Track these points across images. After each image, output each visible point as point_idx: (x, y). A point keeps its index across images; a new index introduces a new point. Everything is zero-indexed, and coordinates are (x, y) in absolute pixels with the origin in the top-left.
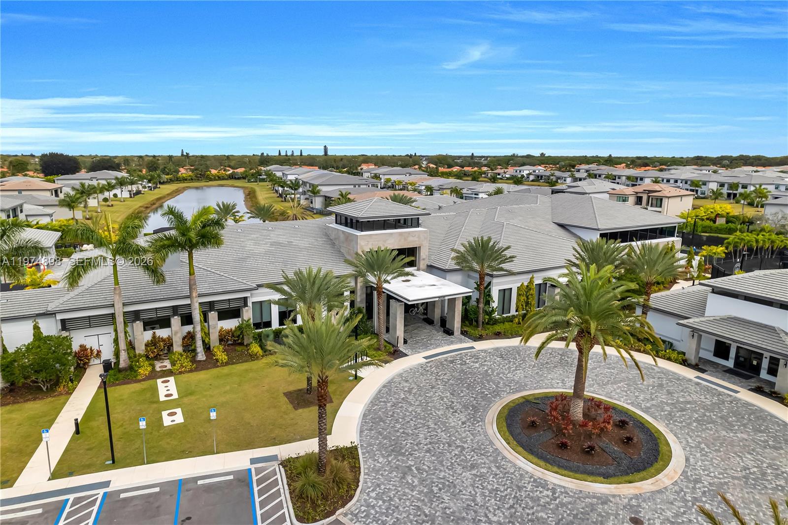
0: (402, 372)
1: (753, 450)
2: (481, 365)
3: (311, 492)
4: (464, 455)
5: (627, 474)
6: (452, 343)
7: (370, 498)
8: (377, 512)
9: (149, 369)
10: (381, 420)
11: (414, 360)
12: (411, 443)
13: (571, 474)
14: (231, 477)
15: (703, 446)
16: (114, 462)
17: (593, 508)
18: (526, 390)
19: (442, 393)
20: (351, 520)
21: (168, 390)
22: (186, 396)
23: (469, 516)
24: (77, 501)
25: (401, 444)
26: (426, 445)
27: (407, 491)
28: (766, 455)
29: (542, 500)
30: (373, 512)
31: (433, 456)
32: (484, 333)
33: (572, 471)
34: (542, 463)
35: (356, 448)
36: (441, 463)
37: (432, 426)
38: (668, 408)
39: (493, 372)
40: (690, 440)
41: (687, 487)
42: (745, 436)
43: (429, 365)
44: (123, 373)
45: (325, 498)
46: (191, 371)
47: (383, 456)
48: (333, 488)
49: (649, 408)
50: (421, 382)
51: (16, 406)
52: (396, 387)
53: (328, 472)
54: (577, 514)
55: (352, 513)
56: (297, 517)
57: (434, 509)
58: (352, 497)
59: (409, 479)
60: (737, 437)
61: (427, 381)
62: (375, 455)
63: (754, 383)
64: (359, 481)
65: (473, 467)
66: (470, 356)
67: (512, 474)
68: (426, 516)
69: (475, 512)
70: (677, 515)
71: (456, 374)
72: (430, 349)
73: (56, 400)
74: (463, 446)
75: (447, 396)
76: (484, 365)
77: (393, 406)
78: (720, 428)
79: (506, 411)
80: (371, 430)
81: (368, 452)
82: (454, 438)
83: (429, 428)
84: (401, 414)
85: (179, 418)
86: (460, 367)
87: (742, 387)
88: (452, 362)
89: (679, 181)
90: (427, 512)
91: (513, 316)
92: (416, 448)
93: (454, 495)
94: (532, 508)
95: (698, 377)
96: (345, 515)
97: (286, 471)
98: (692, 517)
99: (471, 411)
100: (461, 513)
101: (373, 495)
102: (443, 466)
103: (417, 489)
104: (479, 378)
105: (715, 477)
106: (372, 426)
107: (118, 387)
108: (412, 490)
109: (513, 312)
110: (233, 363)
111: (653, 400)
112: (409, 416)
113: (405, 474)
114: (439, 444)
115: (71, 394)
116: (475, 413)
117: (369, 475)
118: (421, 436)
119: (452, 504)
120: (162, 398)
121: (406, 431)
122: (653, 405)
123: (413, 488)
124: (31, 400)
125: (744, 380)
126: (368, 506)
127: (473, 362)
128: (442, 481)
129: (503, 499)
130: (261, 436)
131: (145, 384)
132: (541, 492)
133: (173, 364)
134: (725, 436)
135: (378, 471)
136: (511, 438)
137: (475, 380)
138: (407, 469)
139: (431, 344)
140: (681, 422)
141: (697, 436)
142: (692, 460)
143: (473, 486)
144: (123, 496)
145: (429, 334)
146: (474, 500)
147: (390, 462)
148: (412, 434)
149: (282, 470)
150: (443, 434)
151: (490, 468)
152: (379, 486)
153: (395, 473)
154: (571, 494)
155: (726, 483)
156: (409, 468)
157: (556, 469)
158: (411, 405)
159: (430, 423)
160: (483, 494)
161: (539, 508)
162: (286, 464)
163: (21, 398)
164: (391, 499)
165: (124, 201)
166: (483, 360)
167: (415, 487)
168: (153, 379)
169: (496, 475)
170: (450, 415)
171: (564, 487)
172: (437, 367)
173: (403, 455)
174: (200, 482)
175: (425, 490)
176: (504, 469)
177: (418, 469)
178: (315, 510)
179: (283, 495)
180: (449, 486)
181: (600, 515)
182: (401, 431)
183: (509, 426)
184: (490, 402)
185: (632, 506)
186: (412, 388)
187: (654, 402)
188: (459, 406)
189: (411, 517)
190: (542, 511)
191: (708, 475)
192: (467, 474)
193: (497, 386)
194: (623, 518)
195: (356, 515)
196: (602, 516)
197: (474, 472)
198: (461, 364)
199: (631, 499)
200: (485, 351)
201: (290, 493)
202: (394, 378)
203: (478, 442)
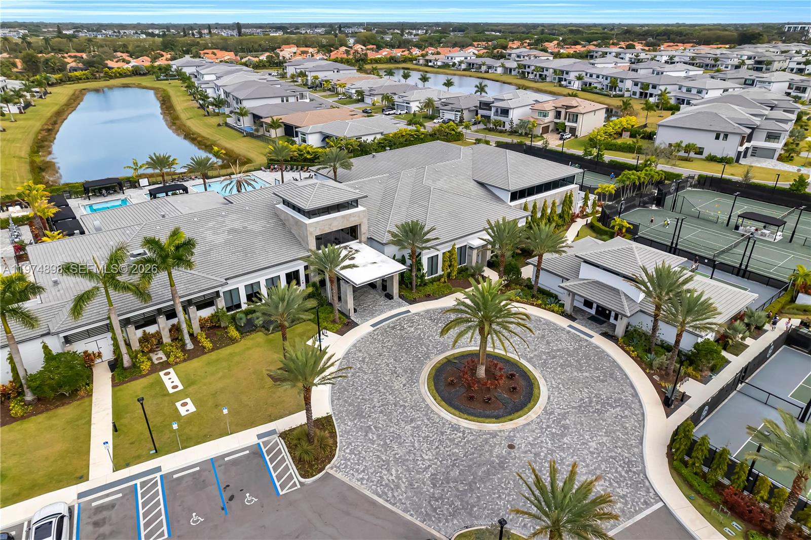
0: (355, 342)
1: (589, 385)
2: (416, 329)
3: (306, 458)
4: (406, 413)
5: (510, 414)
6: (392, 308)
7: (346, 453)
8: (352, 463)
9: (149, 363)
10: (346, 390)
11: (364, 329)
12: (369, 407)
13: (475, 418)
14: (248, 452)
15: (561, 386)
16: (156, 452)
17: (486, 441)
18: (449, 350)
19: (388, 359)
20: (336, 471)
21: (172, 382)
22: (189, 386)
23: (411, 458)
24: (143, 484)
25: (362, 409)
26: (379, 407)
27: (370, 445)
28: (596, 388)
29: (457, 440)
30: (349, 463)
31: (384, 416)
32: (416, 296)
33: (476, 416)
34: (457, 413)
35: (330, 417)
36: (390, 420)
37: (383, 390)
38: (544, 357)
39: (424, 335)
40: (553, 383)
41: (545, 419)
42: (587, 374)
43: (376, 333)
44: (129, 370)
45: (317, 459)
46: (185, 360)
47: (351, 421)
48: (321, 453)
49: (532, 358)
50: (371, 351)
51: (51, 413)
52: (353, 358)
53: (316, 441)
54: (477, 447)
55: (336, 466)
56: (300, 475)
57: (388, 456)
58: (334, 456)
59: (370, 436)
60: (583, 376)
61: (376, 349)
62: (345, 420)
63: (604, 328)
64: (337, 443)
65: (412, 421)
66: (407, 320)
67: (438, 423)
68: (384, 461)
69: (414, 454)
70: (535, 439)
71: (397, 340)
72: (376, 316)
73: (82, 403)
74: (405, 405)
75: (391, 362)
76: (417, 329)
77: (352, 376)
78: (574, 369)
79: (434, 372)
80: (339, 399)
81: (339, 418)
82: (398, 399)
83: (380, 393)
84: (359, 382)
85: (191, 408)
86: (400, 333)
87: (596, 332)
88: (393, 328)
89: (601, 77)
90: (384, 458)
91: (440, 275)
92: (373, 411)
93: (400, 444)
94: (450, 446)
95: (570, 326)
96: (332, 468)
97: (285, 442)
98: (543, 439)
99: (409, 374)
100: (405, 456)
101: (348, 451)
102: (392, 423)
103: (376, 443)
104: (414, 343)
105: (563, 409)
106: (339, 396)
107: (128, 384)
108: (373, 444)
109: (440, 272)
110: (218, 348)
111: (536, 350)
112: (365, 383)
113: (367, 432)
114: (388, 405)
115: (92, 395)
116: (412, 374)
117: (342, 436)
118: (375, 400)
119: (399, 451)
120: (171, 391)
121: (364, 397)
122: (535, 355)
123: (373, 442)
124: (60, 406)
125: (598, 326)
126: (346, 459)
127: (409, 327)
128: (392, 434)
129: (432, 443)
130: (259, 415)
131: (151, 378)
132: (456, 434)
133: (168, 356)
134: (576, 376)
135: (349, 432)
136: (437, 395)
137: (411, 345)
138: (367, 429)
139: (376, 311)
140: (550, 369)
141: (558, 379)
142: (551, 398)
143: (412, 435)
144: (175, 476)
145: (373, 300)
146: (413, 446)
147: (356, 424)
148: (369, 400)
149: (282, 441)
150: (390, 396)
151: (423, 420)
152: (350, 444)
153: (360, 433)
154: (474, 433)
155: (568, 412)
156: (369, 427)
157: (466, 416)
158: (366, 373)
159: (380, 388)
160: (419, 441)
161: (454, 446)
162: (284, 435)
163: (51, 405)
164: (360, 453)
165: (16, 121)
166: (417, 324)
167: (375, 441)
168: (155, 372)
169: (427, 425)
170: (394, 379)
171: (470, 429)
172: (382, 334)
173: (364, 417)
174: (226, 459)
175: (382, 443)
176: (433, 420)
177: (375, 427)
178: (311, 469)
179: (287, 460)
180: (397, 438)
181: (491, 446)
182: (361, 397)
183: (436, 385)
184: (422, 364)
185: (510, 437)
186: (365, 358)
187: (536, 353)
188: (400, 371)
189: (374, 463)
190: (456, 448)
191: (559, 408)
192: (408, 427)
193: (427, 349)
194: (504, 446)
195: (339, 467)
196: (492, 446)
197: (413, 425)
198: (400, 330)
199: (510, 432)
200: (418, 314)
201: (293, 459)
202: (350, 349)
203: (415, 401)
